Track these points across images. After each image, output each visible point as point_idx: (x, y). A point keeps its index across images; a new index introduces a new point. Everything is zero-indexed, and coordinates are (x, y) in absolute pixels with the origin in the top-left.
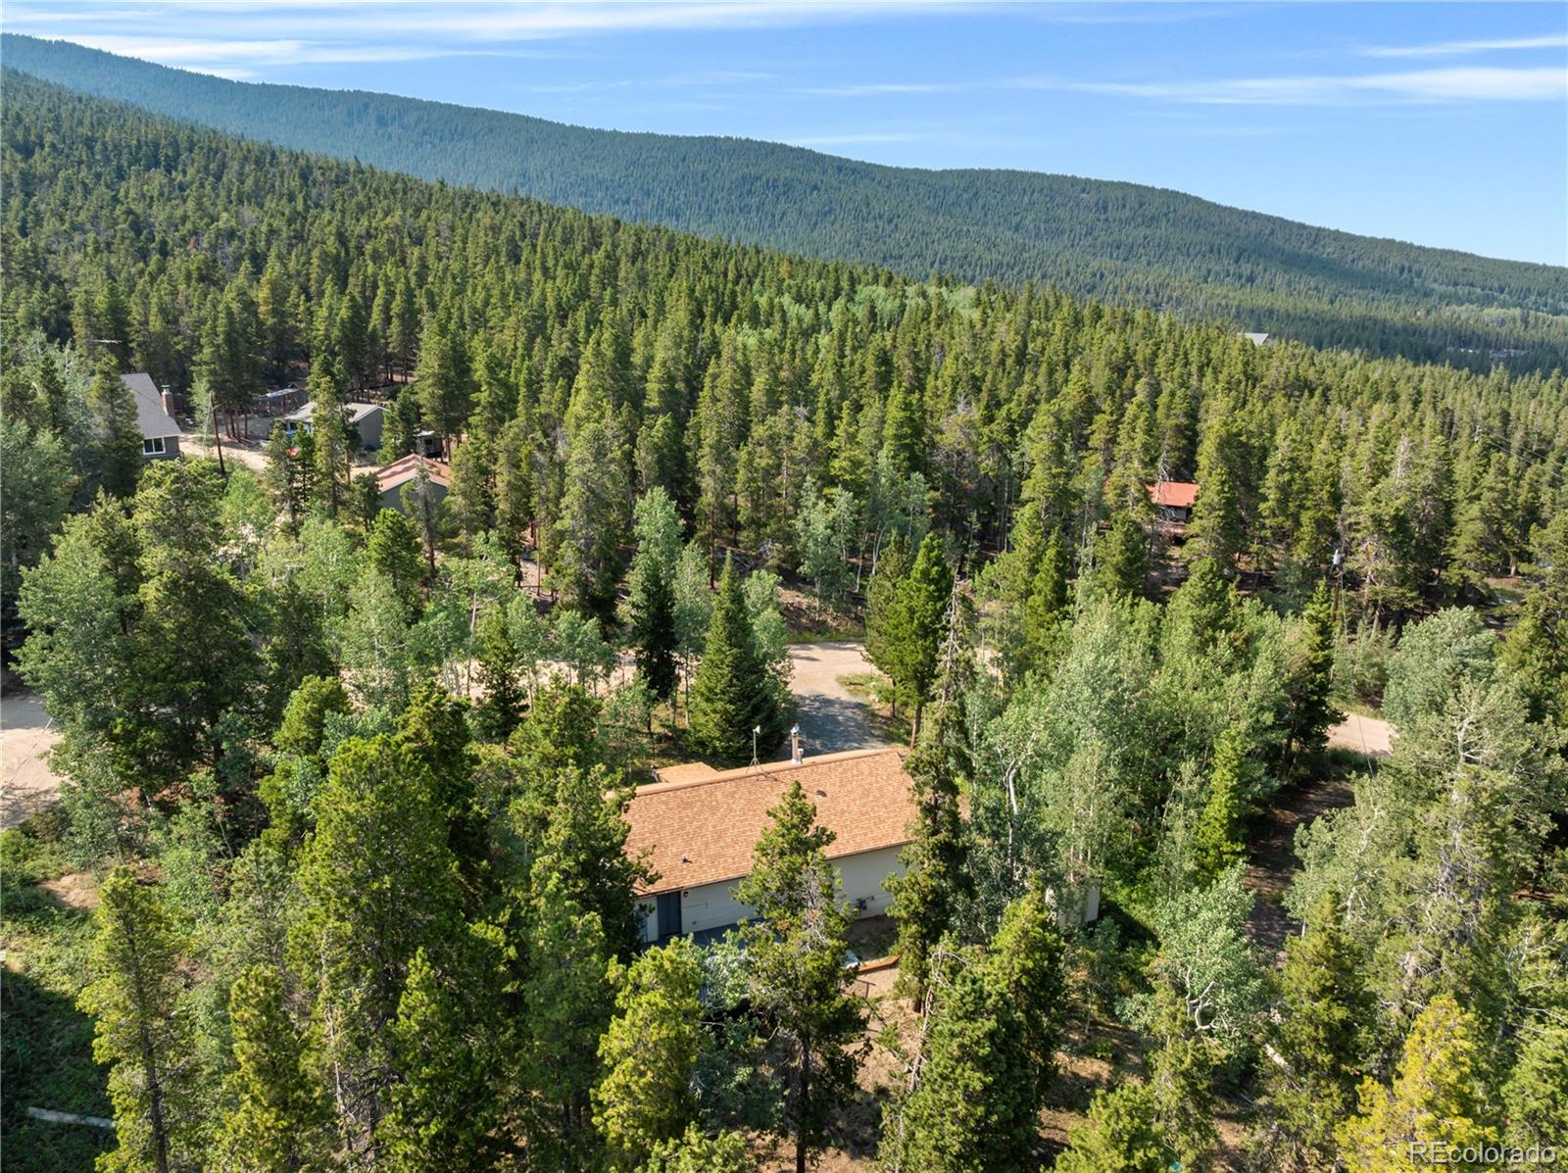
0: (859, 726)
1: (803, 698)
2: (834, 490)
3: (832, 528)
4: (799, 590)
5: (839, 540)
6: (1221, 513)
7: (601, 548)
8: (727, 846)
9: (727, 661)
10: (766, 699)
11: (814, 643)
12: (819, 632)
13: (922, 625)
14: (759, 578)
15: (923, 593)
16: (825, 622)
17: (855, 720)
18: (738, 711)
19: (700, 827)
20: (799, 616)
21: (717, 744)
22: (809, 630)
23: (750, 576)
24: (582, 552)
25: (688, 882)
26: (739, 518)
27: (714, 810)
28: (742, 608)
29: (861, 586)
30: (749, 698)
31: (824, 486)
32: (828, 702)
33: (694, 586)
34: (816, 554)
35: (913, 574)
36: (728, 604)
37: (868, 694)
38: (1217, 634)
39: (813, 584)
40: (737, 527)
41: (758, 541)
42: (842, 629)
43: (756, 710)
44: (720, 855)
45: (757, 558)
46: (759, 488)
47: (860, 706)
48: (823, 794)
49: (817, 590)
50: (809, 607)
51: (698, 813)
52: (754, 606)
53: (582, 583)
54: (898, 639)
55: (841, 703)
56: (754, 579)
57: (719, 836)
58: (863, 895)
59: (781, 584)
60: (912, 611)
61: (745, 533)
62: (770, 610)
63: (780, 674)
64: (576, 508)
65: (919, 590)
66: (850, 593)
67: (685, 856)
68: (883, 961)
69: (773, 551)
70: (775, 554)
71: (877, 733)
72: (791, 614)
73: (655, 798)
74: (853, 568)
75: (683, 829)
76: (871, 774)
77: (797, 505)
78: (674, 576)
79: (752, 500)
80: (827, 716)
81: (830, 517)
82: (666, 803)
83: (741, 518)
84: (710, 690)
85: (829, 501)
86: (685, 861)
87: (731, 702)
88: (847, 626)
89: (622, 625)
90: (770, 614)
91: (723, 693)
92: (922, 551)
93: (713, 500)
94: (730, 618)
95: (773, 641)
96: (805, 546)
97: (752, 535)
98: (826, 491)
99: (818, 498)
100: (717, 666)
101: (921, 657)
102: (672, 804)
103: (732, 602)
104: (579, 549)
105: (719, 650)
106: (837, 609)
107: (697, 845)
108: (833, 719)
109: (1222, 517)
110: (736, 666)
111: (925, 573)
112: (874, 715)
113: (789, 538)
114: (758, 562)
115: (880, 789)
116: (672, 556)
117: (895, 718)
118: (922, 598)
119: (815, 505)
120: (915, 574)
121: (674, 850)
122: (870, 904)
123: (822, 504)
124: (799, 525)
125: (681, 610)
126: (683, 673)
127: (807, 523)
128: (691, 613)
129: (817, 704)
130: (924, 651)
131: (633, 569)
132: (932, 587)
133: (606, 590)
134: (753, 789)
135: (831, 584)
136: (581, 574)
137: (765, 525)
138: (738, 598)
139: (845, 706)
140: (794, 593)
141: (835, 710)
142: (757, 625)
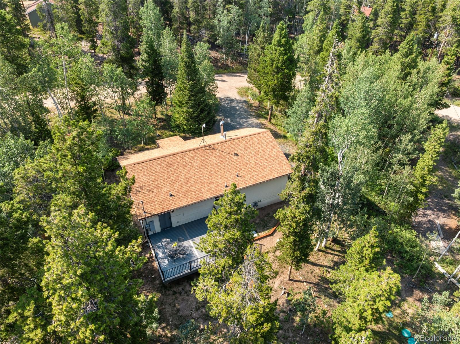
0: (245, 111)
1: (221, 99)
2: (230, 6)
3: (230, 23)
4: (217, 51)
5: (233, 28)
6: (391, 16)
7: (122, 31)
8: (192, 186)
9: (187, 88)
10: (207, 105)
11: (224, 74)
12: (225, 69)
13: (277, 67)
14: (200, 46)
15: (278, 52)
16: (227, 65)
17: (243, 108)
18: (194, 112)
19: (178, 177)
20: (217, 62)
21: (185, 127)
22: (221, 68)
23: (196, 45)
24: (113, 34)
25: (172, 207)
26: (190, 19)
27: (184, 166)
28: (193, 61)
29: (241, 49)
30: (199, 105)
31: (226, 4)
32: (232, 101)
33: (171, 50)
34: (223, 35)
35: (273, 42)
36: (186, 59)
37: (248, 96)
38: (412, 71)
39: (222, 48)
40: (190, 24)
41: (199, 29)
42: (234, 67)
43: (202, 111)
44: (189, 191)
45: (198, 37)
46: (198, 6)
47: (245, 102)
48: (237, 155)
49: (224, 51)
50: (221, 58)
51: (177, 169)
52: (199, 59)
53: (115, 50)
54: (264, 73)
55: (237, 101)
56: (198, 46)
57: (188, 180)
58: (256, 200)
59: (210, 49)
60: (272, 60)
61: (193, 27)
62: (206, 61)
63: (212, 91)
64: (107, 10)
65: (276, 50)
66: (237, 52)
67: (171, 193)
68: (267, 232)
69: (205, 34)
70: (207, 35)
71: (253, 114)
72: (215, 61)
73: (155, 162)
74: (238, 41)
75: (169, 178)
76: (259, 143)
77: (214, 13)
78: (161, 45)
79: (196, 11)
80: (232, 107)
81: (229, 17)
82: (160, 165)
83: (191, 20)
84: (180, 102)
85: (229, 11)
86: (171, 195)
87: (190, 108)
88: (236, 66)
89: (137, 69)
90: (206, 63)
91: (186, 103)
92: (278, 31)
93: (179, 10)
94: (188, 66)
95: (209, 75)
96: (219, 32)
97: (196, 27)
98: (227, 6)
99: (223, 10)
100: (182, 90)
101: (276, 82)
102: (163, 165)
103: (188, 58)
104: (111, 32)
105: (183, 82)
106: (232, 59)
107: (177, 186)
108: (234, 108)
109: (392, 18)
110: (192, 90)
111: (279, 42)
112: (251, 106)
113: (211, 28)
114: (200, 38)
115: (264, 151)
116: (159, 35)
117: (260, 107)
118: (277, 54)
119: (222, 12)
120: (274, 41)
121: (165, 190)
122: (259, 204)
123: (225, 12)
124: (216, 22)
125: (165, 62)
126: (168, 92)
127: (219, 21)
128: (169, 63)
129: (227, 102)
130: (278, 79)
131: (142, 42)
132: (282, 49)
133: (128, 53)
134: (203, 154)
135: (230, 48)
136: (115, 45)
137: (201, 22)
138: (191, 56)
139: (239, 102)
140: (215, 52)
141: (235, 104)
142: (200, 67)
